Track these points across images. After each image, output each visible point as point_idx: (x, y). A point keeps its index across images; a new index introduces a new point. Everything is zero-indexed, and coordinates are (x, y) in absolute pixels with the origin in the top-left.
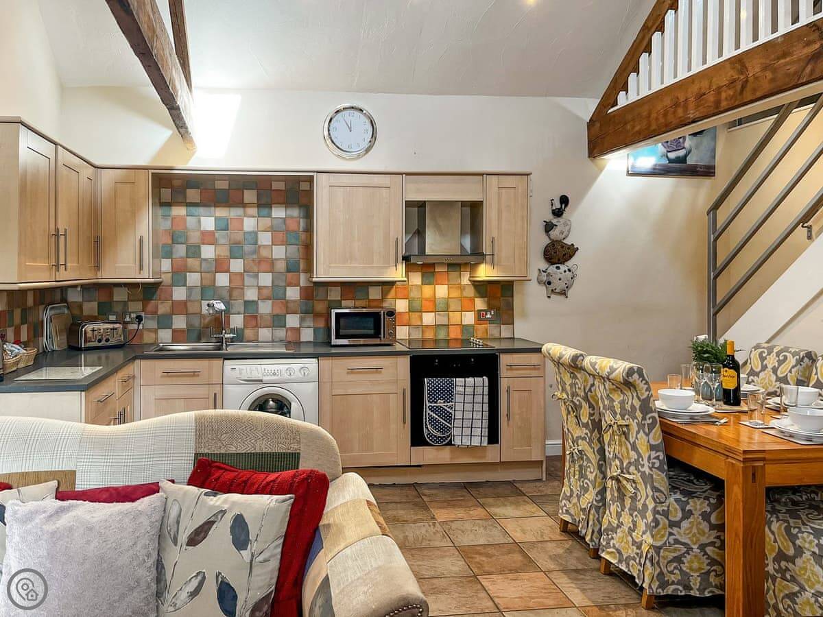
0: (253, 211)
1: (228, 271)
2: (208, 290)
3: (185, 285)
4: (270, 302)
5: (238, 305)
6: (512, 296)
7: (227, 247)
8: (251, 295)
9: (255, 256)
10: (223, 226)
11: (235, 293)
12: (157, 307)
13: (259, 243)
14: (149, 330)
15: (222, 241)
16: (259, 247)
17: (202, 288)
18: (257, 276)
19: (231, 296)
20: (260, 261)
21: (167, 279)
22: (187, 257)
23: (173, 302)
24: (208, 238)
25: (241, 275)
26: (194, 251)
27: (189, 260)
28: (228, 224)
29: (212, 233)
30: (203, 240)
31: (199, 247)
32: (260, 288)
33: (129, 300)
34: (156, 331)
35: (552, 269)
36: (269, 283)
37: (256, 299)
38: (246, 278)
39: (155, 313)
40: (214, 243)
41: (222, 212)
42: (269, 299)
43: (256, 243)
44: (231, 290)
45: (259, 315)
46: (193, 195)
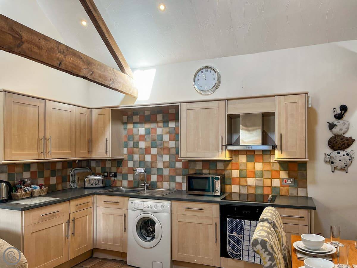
0: (161, 124)
1: (150, 153)
2: (142, 163)
3: (133, 160)
4: (168, 169)
5: (154, 170)
6: (306, 170)
7: (150, 142)
8: (160, 165)
9: (162, 147)
10: (148, 132)
11: (153, 164)
12: (122, 170)
13: (164, 140)
14: (119, 180)
15: (148, 139)
16: (164, 142)
17: (140, 162)
18: (162, 156)
19: (151, 165)
20: (164, 149)
21: (125, 157)
22: (134, 147)
23: (128, 168)
24: (142, 138)
25: (156, 155)
26: (136, 144)
27: (135, 149)
28: (150, 131)
29: (143, 136)
30: (140, 139)
31: (138, 142)
32: (164, 162)
33: (112, 167)
34: (121, 181)
35: (334, 154)
36: (168, 160)
37: (162, 167)
38: (158, 157)
39: (121, 173)
40: (144, 140)
41: (148, 126)
42: (167, 167)
43: (162, 140)
44: (152, 163)
45: (163, 175)
46: (136, 118)
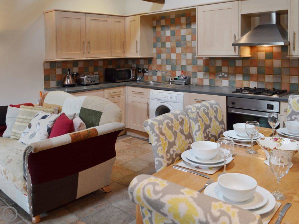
0: (184, 26)
1: (175, 52)
3: (161, 59)
4: (191, 66)
5: (179, 68)
7: (175, 43)
8: (184, 63)
10: (173, 33)
11: (178, 62)
12: (152, 67)
13: (187, 40)
14: (150, 76)
15: (173, 40)
16: (187, 42)
17: (167, 60)
18: (186, 55)
20: (188, 48)
21: (155, 56)
22: (162, 47)
23: (157, 65)
24: (168, 39)
25: (180, 54)
26: (164, 45)
27: (162, 48)
28: (175, 33)
29: (169, 37)
30: (166, 40)
31: (165, 43)
32: (187, 60)
33: (144, 64)
34: (152, 76)
36: (191, 58)
37: (186, 65)
38: (182, 55)
39: (151, 69)
40: (170, 41)
41: (173, 29)
43: (185, 40)
44: (177, 60)
45: (187, 72)
46: (163, 22)
